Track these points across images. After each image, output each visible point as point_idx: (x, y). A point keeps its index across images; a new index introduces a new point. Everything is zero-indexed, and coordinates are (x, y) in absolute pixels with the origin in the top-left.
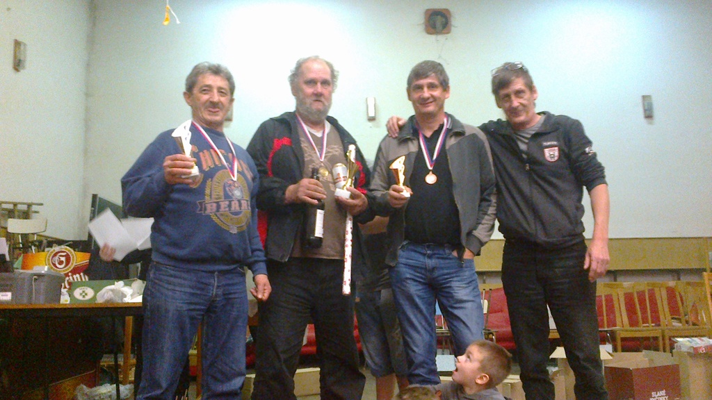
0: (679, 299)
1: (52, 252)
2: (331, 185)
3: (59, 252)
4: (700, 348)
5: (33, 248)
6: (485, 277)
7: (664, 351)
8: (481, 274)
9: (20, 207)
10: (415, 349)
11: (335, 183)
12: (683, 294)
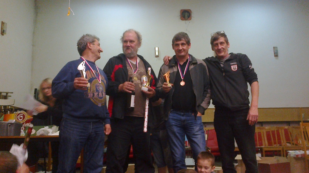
0: (289, 134)
1: (17, 114)
2: (140, 85)
3: (20, 113)
4: (299, 155)
5: (9, 112)
6: (206, 125)
7: (283, 156)
8: (204, 123)
9: (3, 94)
10: (176, 155)
11: (142, 84)
12: (291, 132)
